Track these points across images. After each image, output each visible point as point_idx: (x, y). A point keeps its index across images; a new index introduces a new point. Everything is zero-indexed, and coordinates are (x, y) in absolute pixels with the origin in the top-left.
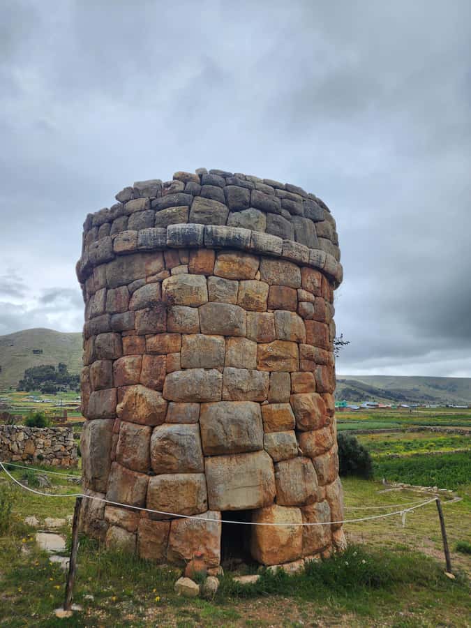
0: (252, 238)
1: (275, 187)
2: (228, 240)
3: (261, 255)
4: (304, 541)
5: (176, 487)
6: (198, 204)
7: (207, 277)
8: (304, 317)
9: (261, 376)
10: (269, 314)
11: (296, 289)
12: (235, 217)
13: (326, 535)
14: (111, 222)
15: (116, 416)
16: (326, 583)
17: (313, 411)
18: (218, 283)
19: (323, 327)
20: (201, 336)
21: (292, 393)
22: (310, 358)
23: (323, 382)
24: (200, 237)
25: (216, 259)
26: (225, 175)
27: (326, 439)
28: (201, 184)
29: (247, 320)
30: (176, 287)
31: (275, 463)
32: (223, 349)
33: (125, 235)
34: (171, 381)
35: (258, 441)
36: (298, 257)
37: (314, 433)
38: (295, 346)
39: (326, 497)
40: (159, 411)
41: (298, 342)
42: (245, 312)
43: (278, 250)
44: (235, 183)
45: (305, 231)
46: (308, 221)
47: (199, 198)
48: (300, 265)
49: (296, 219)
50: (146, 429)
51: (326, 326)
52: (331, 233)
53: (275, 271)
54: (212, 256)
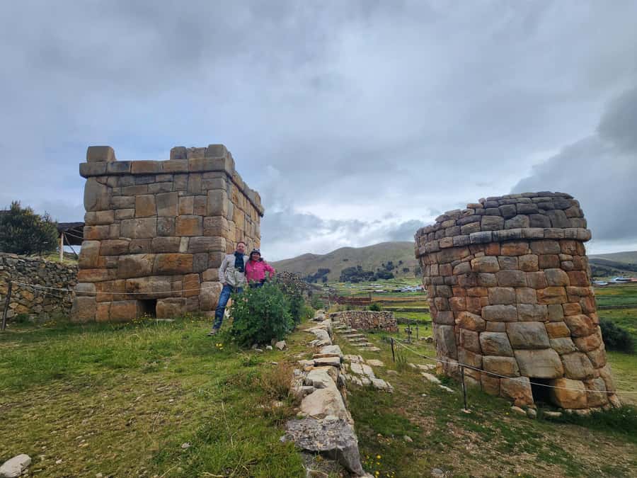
0: (523, 233)
1: (531, 197)
2: (507, 236)
3: (529, 240)
4: (588, 399)
5: (500, 363)
6: (485, 220)
7: (497, 257)
8: (566, 270)
9: (542, 308)
10: (541, 272)
11: (557, 254)
12: (509, 222)
13: (604, 398)
14: (435, 232)
15: (456, 324)
16: (609, 424)
17: (583, 326)
18: (505, 259)
19: (582, 274)
20: (499, 288)
21: (565, 316)
22: (575, 294)
23: (587, 307)
24: (490, 238)
25: (501, 246)
26: (497, 199)
27: (595, 342)
28: (484, 208)
29: (526, 278)
30: (480, 264)
31: (560, 355)
32: (514, 294)
33: (445, 239)
34: (485, 311)
35: (547, 343)
36: (556, 236)
37: (585, 338)
38: (563, 288)
39: (601, 376)
40: (482, 325)
41: (565, 286)
42: (524, 273)
43: (542, 235)
44: (506, 203)
45: (558, 219)
46: (559, 212)
47: (485, 216)
48: (558, 240)
49: (549, 213)
50: (475, 333)
51: (584, 272)
52: (577, 212)
53: (541, 248)
54: (499, 245)
